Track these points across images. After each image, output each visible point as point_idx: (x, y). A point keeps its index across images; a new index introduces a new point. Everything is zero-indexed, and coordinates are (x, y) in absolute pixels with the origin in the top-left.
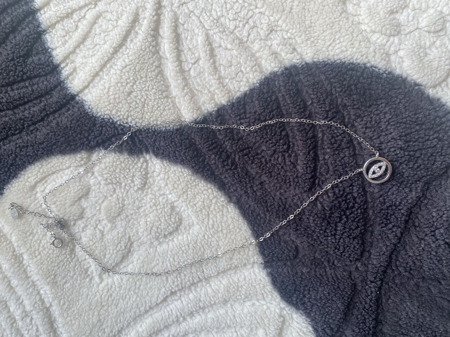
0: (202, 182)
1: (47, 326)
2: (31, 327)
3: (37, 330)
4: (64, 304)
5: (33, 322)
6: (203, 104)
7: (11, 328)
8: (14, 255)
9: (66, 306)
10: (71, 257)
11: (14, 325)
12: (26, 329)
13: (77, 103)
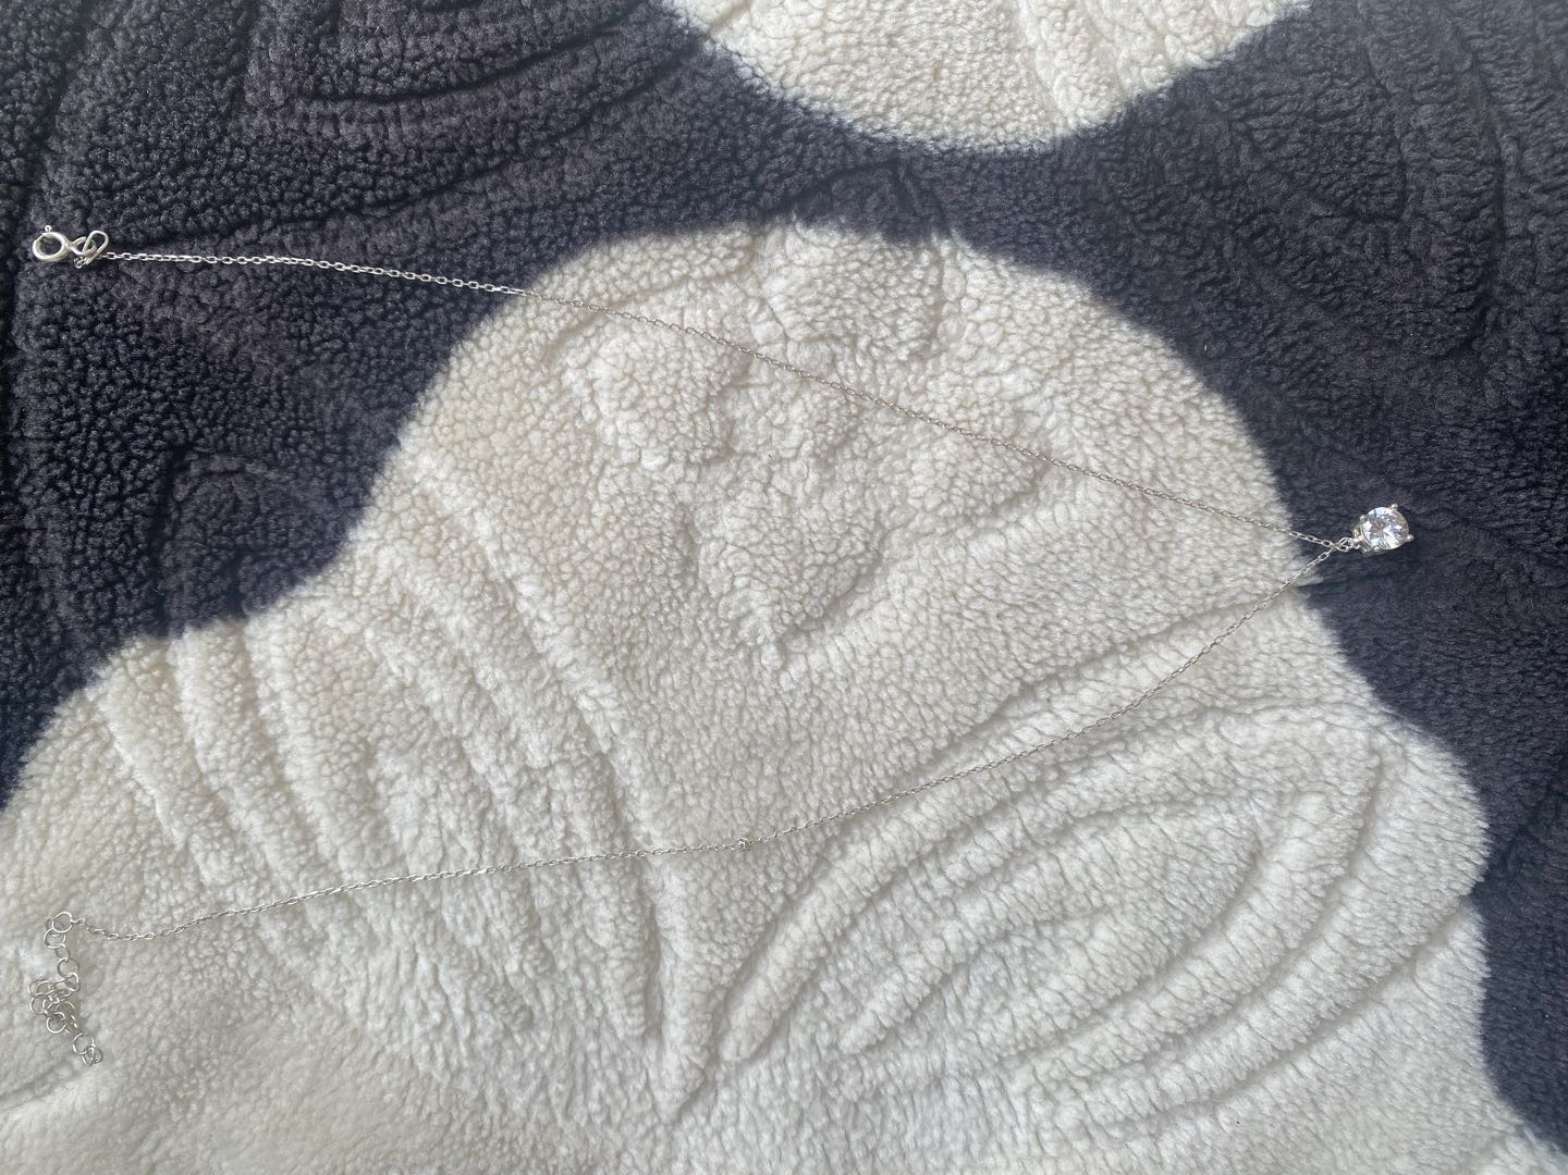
0: (1125, 326)
1: (605, 816)
2: (546, 821)
3: (568, 832)
4: (659, 743)
5: (554, 806)
6: (1127, 69)
7: (480, 828)
8: (487, 582)
9: (666, 748)
10: (684, 585)
11: (490, 817)
12: (530, 830)
13: (710, 62)
